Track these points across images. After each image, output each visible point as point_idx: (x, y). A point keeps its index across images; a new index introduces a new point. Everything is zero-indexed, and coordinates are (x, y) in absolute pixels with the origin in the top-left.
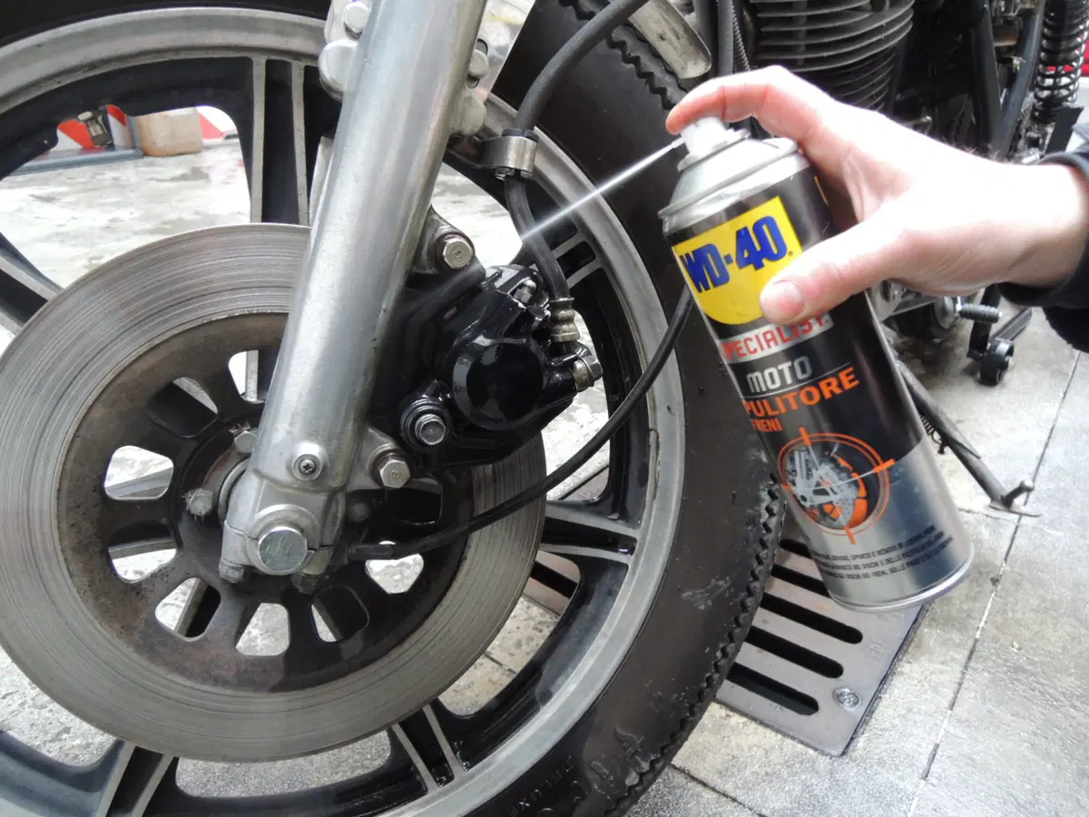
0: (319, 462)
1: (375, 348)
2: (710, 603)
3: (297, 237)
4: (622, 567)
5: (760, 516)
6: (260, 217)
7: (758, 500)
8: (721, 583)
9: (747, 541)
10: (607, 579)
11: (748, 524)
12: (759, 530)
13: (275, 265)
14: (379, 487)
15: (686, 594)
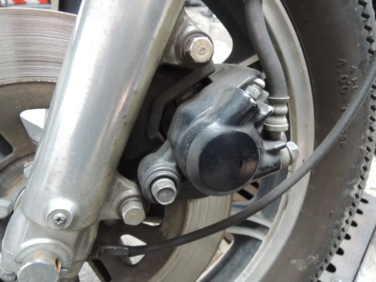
0: (69, 214)
1: (125, 124)
2: (305, 267)
3: (67, 23)
4: (258, 241)
5: (342, 224)
6: (57, 8)
7: (343, 216)
8: (314, 257)
9: (332, 237)
10: (249, 245)
11: (335, 229)
12: (340, 232)
13: (55, 45)
14: (120, 219)
15: (294, 261)
